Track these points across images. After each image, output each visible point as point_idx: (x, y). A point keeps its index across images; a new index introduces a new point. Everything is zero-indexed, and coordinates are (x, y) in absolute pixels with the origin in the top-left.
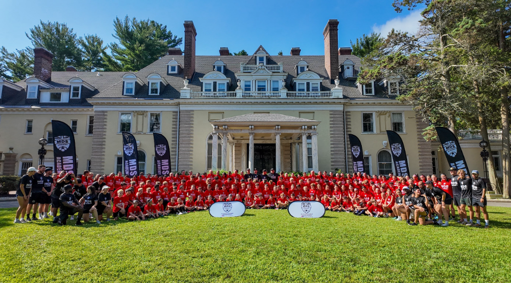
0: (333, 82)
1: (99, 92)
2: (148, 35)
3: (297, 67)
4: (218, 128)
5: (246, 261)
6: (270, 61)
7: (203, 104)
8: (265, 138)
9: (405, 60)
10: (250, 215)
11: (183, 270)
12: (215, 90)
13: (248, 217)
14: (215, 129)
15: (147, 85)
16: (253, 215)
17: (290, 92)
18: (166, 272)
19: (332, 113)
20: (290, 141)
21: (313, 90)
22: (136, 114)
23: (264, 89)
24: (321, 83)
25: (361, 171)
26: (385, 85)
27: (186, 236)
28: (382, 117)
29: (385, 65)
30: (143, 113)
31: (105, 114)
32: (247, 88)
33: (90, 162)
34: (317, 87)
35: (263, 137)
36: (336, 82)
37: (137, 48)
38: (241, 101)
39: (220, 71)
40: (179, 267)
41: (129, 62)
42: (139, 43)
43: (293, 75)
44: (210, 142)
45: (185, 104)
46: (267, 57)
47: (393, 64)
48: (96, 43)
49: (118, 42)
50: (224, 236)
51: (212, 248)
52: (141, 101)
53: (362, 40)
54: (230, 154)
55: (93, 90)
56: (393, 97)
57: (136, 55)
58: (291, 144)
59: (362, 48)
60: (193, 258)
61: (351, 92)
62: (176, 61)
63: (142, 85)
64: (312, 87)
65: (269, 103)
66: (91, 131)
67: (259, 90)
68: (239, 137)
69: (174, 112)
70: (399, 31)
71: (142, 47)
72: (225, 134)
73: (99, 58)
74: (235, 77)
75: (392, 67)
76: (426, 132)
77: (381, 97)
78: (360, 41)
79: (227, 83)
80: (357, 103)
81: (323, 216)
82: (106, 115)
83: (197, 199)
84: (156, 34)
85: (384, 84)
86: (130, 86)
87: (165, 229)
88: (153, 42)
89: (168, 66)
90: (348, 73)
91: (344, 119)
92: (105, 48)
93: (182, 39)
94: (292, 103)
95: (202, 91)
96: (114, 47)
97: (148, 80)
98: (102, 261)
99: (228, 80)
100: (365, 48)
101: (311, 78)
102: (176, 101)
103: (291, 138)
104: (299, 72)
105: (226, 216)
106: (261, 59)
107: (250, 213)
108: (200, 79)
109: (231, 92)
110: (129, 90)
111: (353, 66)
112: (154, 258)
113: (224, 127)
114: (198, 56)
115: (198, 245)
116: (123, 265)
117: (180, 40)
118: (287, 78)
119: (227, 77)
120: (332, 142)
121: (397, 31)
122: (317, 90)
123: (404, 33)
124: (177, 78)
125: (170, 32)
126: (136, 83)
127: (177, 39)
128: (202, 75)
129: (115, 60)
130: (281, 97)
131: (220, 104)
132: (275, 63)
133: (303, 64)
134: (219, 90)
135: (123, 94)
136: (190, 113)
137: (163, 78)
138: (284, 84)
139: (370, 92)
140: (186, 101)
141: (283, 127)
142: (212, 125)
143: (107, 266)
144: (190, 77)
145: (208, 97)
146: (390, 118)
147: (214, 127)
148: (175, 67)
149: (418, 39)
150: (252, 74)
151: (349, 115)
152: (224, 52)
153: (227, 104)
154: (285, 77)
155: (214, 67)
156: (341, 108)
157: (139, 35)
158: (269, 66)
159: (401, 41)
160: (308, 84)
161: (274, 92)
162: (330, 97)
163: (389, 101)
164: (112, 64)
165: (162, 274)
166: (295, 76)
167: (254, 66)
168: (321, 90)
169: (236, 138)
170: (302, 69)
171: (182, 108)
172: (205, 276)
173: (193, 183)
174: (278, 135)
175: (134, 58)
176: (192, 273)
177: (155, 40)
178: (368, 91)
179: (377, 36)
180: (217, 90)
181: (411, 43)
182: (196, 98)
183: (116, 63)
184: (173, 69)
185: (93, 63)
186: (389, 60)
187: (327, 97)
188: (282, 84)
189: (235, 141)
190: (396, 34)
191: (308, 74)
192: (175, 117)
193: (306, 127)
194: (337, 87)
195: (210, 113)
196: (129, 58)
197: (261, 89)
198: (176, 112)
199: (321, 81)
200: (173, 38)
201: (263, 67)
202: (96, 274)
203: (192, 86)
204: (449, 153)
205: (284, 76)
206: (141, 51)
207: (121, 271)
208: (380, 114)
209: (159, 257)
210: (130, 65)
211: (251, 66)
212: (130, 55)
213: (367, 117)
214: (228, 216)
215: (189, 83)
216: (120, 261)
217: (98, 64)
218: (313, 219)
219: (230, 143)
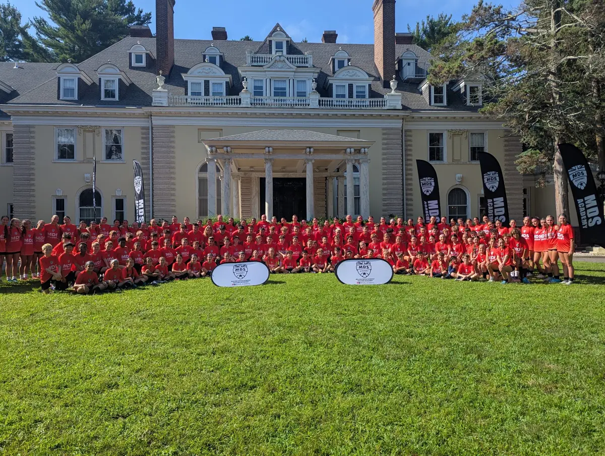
0: (387, 85)
1: (19, 95)
2: (95, 5)
3: (333, 60)
4: (216, 151)
5: (294, 358)
6: (292, 49)
7: (189, 115)
8: (288, 169)
9: (501, 46)
10: (276, 283)
11: (184, 379)
12: (207, 93)
13: (274, 285)
14: (212, 151)
15: (98, 84)
16: (280, 282)
17: (324, 99)
18: (152, 384)
19: (385, 132)
20: (325, 174)
21: (358, 96)
22: (82, 130)
23: (284, 94)
24: (370, 85)
25: (435, 214)
26: (463, 91)
27: (180, 318)
28: (457, 139)
29: (470, 54)
30: (93, 130)
31: (32, 129)
32: (258, 91)
33: (11, 206)
34: (364, 92)
35: (284, 168)
36: (393, 84)
37: (79, 25)
38: (249, 111)
39: (215, 64)
40: (177, 373)
41: (67, 50)
42: (81, 17)
43: (328, 73)
44: (203, 175)
45: (160, 115)
46: (287, 41)
47: (483, 53)
48: (10, 18)
49: (46, 15)
50: (244, 316)
51: (229, 337)
52: (90, 109)
53: (425, 25)
54: (234, 193)
55: (9, 92)
56: (474, 109)
57: (77, 37)
58: (326, 178)
59: (425, 38)
60: (199, 355)
61: (413, 100)
62: (143, 47)
63: (89, 84)
64: (357, 92)
65: (291, 116)
66: (9, 159)
67: (276, 94)
68: (248, 168)
69: (143, 128)
70: (489, 4)
71: (87, 25)
72: (227, 161)
73: (17, 43)
74: (238, 73)
75: (482, 57)
76: (520, 160)
77: (457, 109)
78: (421, 27)
79: (227, 83)
80: (421, 118)
81: (390, 282)
82: (34, 132)
83: (190, 260)
84: (109, 5)
85: (460, 89)
86: (69, 85)
87: (142, 307)
88: (104, 17)
89: (130, 54)
90: (409, 72)
91: (402, 142)
92: (27, 26)
93: (150, 14)
94: (327, 116)
95: (186, 94)
96: (40, 25)
97: (99, 76)
98: (30, 367)
99: (228, 78)
100: (428, 37)
101: (354, 77)
102: (146, 109)
103: (327, 169)
104: (336, 68)
105: (239, 285)
106: (279, 46)
107: (275, 280)
108: (183, 75)
109: (233, 97)
110: (69, 91)
111: (416, 61)
112: (129, 358)
113: (225, 148)
114: (178, 40)
115: (203, 332)
116: (68, 375)
117: (148, 17)
118: (319, 76)
119: (226, 73)
120: (385, 176)
121: (486, 4)
122: (364, 97)
123: (497, 7)
124: (147, 75)
125: (130, 3)
126: (79, 79)
127: (142, 14)
128: (186, 70)
129: (44, 46)
130: (310, 107)
131: (217, 115)
132: (300, 53)
133: (342, 55)
134: (214, 94)
135: (59, 98)
136: (169, 130)
137: (123, 73)
138: (314, 85)
139: (441, 101)
140: (162, 110)
141: (317, 151)
142: (207, 146)
143: (39, 377)
144: (167, 73)
145: (198, 105)
146: (467, 140)
147: (209, 149)
148: (142, 56)
149: (516, 17)
150: (265, 68)
151: (411, 136)
152: (219, 34)
153: (227, 115)
154: (316, 75)
155: (204, 57)
156: (398, 124)
157: (80, 5)
158: (291, 56)
159: (492, 20)
160: (351, 86)
161: (300, 98)
162: (384, 108)
163: (466, 114)
164: (38, 52)
165: (145, 389)
166: (331, 73)
167: (268, 56)
168: (370, 97)
169: (242, 168)
170: (341, 65)
171: (156, 121)
172: (227, 389)
173: (184, 235)
174: (310, 163)
175: (74, 43)
176: (202, 384)
177: (107, 14)
178: (438, 100)
179: (447, 19)
180: (211, 94)
181: (506, 22)
182: (177, 105)
183: (45, 51)
184: (139, 59)
185: (8, 52)
186: (476, 47)
187: (379, 108)
188: (311, 85)
189: (241, 174)
190: (485, 8)
191: (351, 71)
192: (144, 136)
193: (352, 150)
194: (393, 92)
195: (201, 130)
196: (66, 42)
197: (280, 92)
198: (147, 128)
199: (370, 82)
200: (136, 13)
201: (282, 58)
202: (15, 394)
203: (171, 87)
204: (576, 184)
205: (314, 73)
206: (85, 31)
207: (66, 387)
208: (454, 134)
209: (137, 356)
210: (69, 54)
211: (263, 55)
212: (68, 37)
213: (435, 138)
214: (242, 285)
215: (166, 82)
216: (64, 366)
217: (16, 54)
218: (377, 287)
219: (233, 176)
